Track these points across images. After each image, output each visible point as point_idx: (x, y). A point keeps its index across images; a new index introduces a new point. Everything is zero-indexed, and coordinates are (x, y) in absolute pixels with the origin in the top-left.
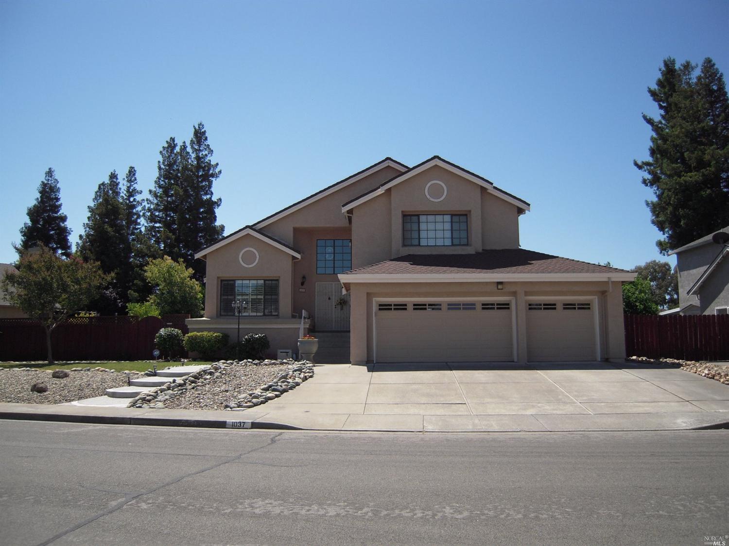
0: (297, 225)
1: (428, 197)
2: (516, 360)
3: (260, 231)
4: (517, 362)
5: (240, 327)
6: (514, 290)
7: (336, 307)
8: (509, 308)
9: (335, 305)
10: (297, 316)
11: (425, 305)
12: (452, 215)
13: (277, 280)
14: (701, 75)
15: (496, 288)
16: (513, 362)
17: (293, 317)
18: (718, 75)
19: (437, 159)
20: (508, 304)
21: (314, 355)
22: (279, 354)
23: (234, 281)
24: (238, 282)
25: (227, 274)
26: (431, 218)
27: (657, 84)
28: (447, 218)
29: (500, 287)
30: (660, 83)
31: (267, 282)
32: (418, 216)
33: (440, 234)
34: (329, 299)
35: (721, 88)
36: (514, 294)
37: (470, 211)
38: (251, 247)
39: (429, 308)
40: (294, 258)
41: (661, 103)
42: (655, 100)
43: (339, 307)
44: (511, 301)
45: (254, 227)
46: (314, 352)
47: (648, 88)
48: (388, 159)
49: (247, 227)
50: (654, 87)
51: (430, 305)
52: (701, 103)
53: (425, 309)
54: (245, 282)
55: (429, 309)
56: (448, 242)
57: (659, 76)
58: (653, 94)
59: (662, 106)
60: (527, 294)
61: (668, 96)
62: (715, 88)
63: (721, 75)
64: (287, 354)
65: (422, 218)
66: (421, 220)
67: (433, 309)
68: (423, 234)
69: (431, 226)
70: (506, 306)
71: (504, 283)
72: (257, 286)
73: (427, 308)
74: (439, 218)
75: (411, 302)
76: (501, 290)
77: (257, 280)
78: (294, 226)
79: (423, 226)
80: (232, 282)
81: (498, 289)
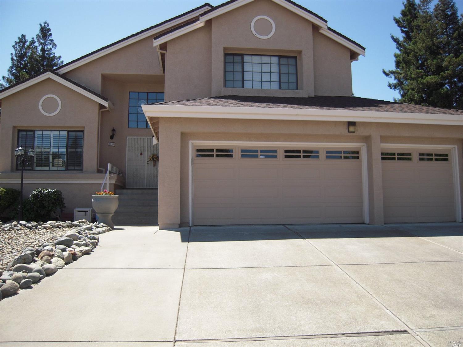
0: (107, 72)
1: (254, 33)
2: (367, 220)
3: (63, 76)
4: (368, 224)
5: (24, 182)
6: (367, 134)
7: (148, 164)
8: (358, 158)
9: (148, 161)
10: (104, 171)
11: (257, 151)
12: (280, 57)
13: (83, 131)
14: (438, 3)
15: (347, 131)
16: (363, 223)
17: (99, 171)
18: (452, 4)
20: (357, 153)
21: (113, 214)
22: (76, 214)
23: (34, 131)
24: (38, 133)
25: (25, 123)
26: (256, 59)
27: (401, 14)
28: (275, 60)
29: (352, 129)
30: (404, 14)
31: (70, 133)
32: (242, 55)
33: (266, 77)
34: (141, 154)
35: (454, 13)
36: (367, 139)
37: (300, 52)
38: (52, 93)
39: (261, 155)
40: (101, 106)
41: (403, 28)
42: (399, 26)
43: (152, 163)
44: (360, 148)
45: (57, 72)
46: (113, 212)
47: (394, 17)
48: (206, 5)
49: (48, 70)
50: (399, 16)
51: (262, 152)
52: (439, 24)
53: (257, 156)
54: (46, 133)
55: (261, 157)
56: (275, 86)
57: (403, 8)
58: (397, 21)
59: (404, 30)
60: (384, 139)
61: (409, 23)
62: (449, 13)
63: (454, 3)
64: (86, 214)
65: (247, 59)
66: (245, 61)
67: (266, 156)
68: (247, 76)
69: (257, 68)
70: (355, 155)
71: (356, 124)
72: (59, 137)
73: (259, 155)
74: (265, 59)
75: (239, 147)
76: (351, 134)
77: (59, 130)
78: (103, 73)
79: (247, 68)
80: (31, 133)
81: (349, 132)
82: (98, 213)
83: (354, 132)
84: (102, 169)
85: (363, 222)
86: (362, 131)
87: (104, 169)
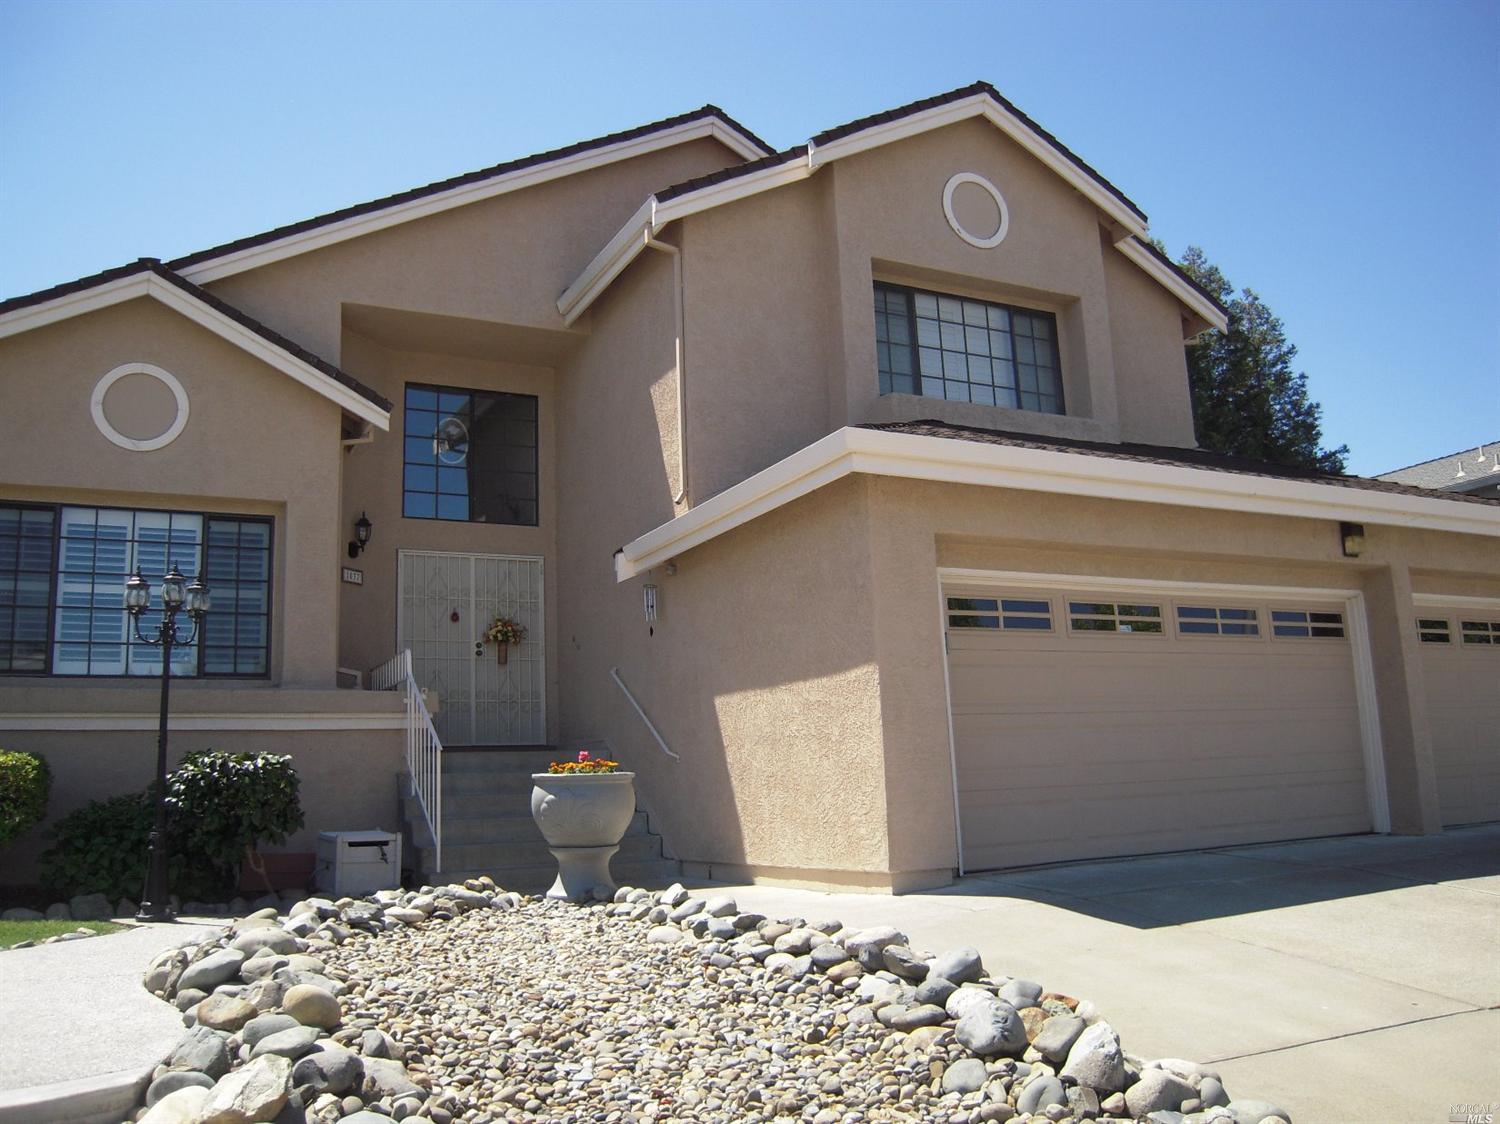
0: (364, 299)
1: (955, 224)
3: (205, 293)
4: (1389, 834)
7: (479, 653)
8: (1338, 633)
9: (478, 645)
10: (359, 680)
11: (1109, 609)
12: (1012, 311)
13: (268, 521)
15: (1338, 549)
17: (344, 682)
19: (986, 96)
20: (1336, 618)
21: (616, 849)
23: (56, 509)
24: (73, 518)
25: (25, 476)
26: (950, 310)
28: (998, 318)
29: (1352, 544)
31: (215, 527)
32: (909, 293)
34: (455, 617)
38: (153, 359)
39: (1122, 623)
40: (352, 426)
43: (491, 653)
44: (1345, 605)
45: (181, 273)
46: (616, 841)
48: (709, 111)
49: (143, 265)
51: (1126, 610)
53: (1108, 626)
54: (109, 519)
55: (1124, 628)
60: (1422, 577)
64: (384, 854)
65: (924, 305)
66: (919, 312)
67: (1138, 627)
68: (929, 364)
69: (952, 339)
70: (1328, 625)
71: (1366, 533)
72: (171, 541)
73: (1117, 623)
74: (974, 314)
75: (1064, 593)
76: (1350, 560)
77: (171, 512)
78: (348, 301)
79: (926, 334)
80: (46, 517)
81: (1345, 554)
82: (558, 847)
83: (1355, 555)
84: (354, 672)
85: (1369, 830)
86: (1371, 554)
87: (359, 674)
